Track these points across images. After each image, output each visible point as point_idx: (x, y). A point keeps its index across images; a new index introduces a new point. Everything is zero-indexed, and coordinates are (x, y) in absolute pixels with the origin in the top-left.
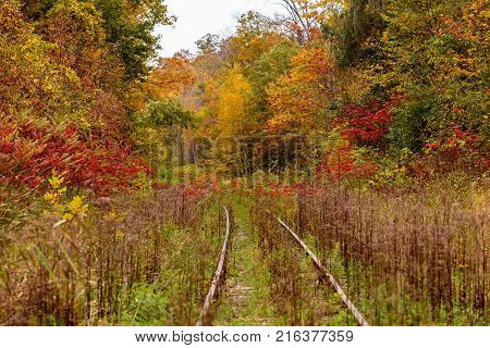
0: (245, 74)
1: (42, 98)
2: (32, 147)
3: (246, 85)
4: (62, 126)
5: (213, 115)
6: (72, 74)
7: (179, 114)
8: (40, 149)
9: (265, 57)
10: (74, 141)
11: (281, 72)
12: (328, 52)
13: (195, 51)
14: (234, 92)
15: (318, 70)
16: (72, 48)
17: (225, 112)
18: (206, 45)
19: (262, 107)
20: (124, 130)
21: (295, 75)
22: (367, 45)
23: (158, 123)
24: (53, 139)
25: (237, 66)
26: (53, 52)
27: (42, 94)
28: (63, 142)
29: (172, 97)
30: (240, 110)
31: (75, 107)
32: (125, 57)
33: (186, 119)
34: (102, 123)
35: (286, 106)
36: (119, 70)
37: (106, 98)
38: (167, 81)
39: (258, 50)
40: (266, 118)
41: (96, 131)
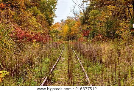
0: (68, 25)
1: (35, 29)
2: (33, 36)
3: (68, 27)
4: (38, 32)
5: (63, 32)
6: (40, 25)
8: (34, 36)
9: (71, 23)
10: (40, 35)
11: (73, 25)
12: (80, 22)
13: (60, 22)
14: (66, 28)
15: (79, 25)
16: (40, 21)
17: (65, 31)
18: (62, 21)
19: (70, 30)
20: (49, 33)
21: (75, 26)
22: (86, 21)
23: (54, 33)
24: (36, 34)
25: (67, 24)
26: (37, 21)
27: (35, 28)
28: (38, 35)
29: (56, 29)
30: (67, 31)
31: (40, 30)
32: (49, 22)
33: (58, 32)
34: (45, 32)
35: (74, 30)
36: (48, 24)
37: (46, 28)
38: (56, 26)
39: (70, 22)
40: (71, 32)
41: (44, 34)
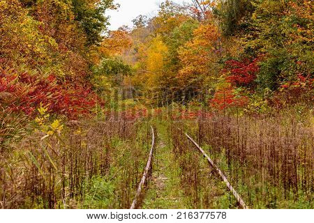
0: (164, 41)
1: (34, 60)
2: (27, 88)
3: (165, 48)
4: (46, 75)
5: (144, 67)
6: (53, 42)
7: (122, 66)
8: (33, 90)
9: (177, 30)
10: (54, 84)
11: (187, 40)
12: (217, 26)
13: (132, 26)
14: (157, 52)
15: (211, 38)
16: (52, 25)
17: (151, 65)
18: (138, 22)
19: (175, 62)
20: (87, 77)
21: (196, 41)
22: (242, 22)
23: (108, 73)
24: (41, 83)
25: (159, 36)
26: (40, 28)
27: (34, 54)
28: (47, 85)
29: (117, 56)
30: (161, 64)
31: (55, 63)
32: (87, 31)
33: (126, 70)
34: (72, 73)
35: (190, 61)
36: (83, 39)
37: (75, 56)
38: (114, 46)
39: (172, 25)
40: (177, 69)
41: (68, 78)
